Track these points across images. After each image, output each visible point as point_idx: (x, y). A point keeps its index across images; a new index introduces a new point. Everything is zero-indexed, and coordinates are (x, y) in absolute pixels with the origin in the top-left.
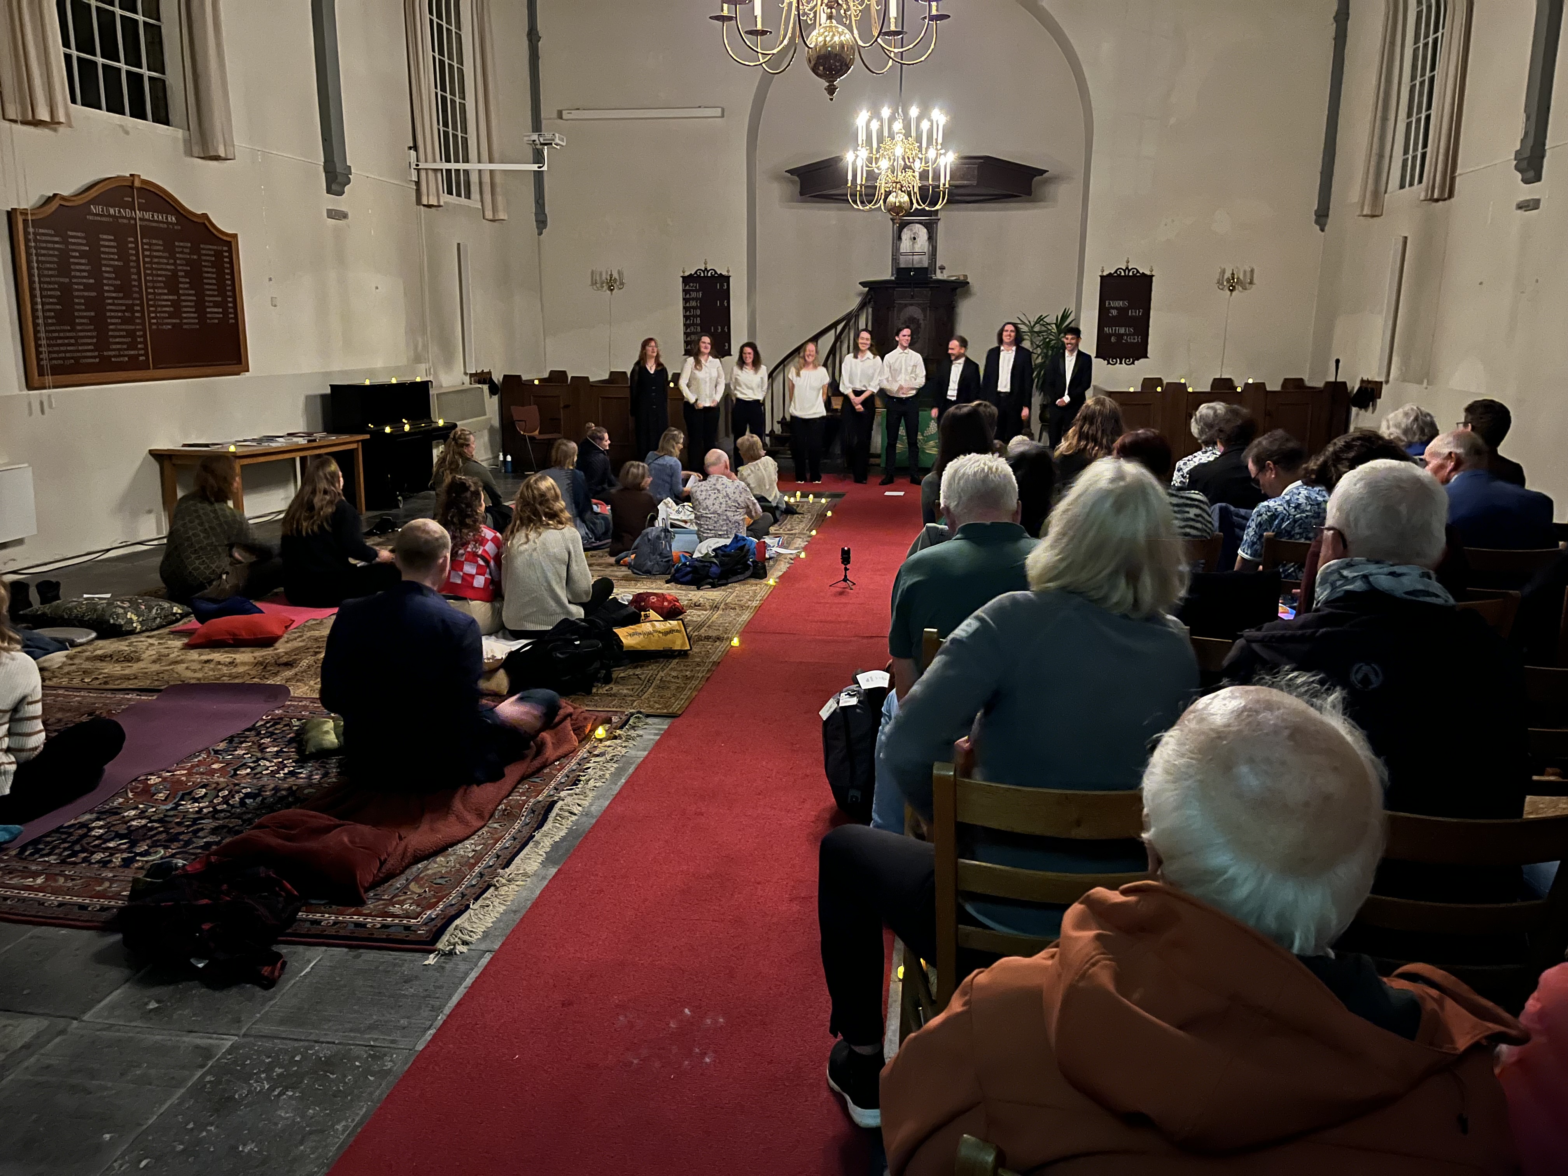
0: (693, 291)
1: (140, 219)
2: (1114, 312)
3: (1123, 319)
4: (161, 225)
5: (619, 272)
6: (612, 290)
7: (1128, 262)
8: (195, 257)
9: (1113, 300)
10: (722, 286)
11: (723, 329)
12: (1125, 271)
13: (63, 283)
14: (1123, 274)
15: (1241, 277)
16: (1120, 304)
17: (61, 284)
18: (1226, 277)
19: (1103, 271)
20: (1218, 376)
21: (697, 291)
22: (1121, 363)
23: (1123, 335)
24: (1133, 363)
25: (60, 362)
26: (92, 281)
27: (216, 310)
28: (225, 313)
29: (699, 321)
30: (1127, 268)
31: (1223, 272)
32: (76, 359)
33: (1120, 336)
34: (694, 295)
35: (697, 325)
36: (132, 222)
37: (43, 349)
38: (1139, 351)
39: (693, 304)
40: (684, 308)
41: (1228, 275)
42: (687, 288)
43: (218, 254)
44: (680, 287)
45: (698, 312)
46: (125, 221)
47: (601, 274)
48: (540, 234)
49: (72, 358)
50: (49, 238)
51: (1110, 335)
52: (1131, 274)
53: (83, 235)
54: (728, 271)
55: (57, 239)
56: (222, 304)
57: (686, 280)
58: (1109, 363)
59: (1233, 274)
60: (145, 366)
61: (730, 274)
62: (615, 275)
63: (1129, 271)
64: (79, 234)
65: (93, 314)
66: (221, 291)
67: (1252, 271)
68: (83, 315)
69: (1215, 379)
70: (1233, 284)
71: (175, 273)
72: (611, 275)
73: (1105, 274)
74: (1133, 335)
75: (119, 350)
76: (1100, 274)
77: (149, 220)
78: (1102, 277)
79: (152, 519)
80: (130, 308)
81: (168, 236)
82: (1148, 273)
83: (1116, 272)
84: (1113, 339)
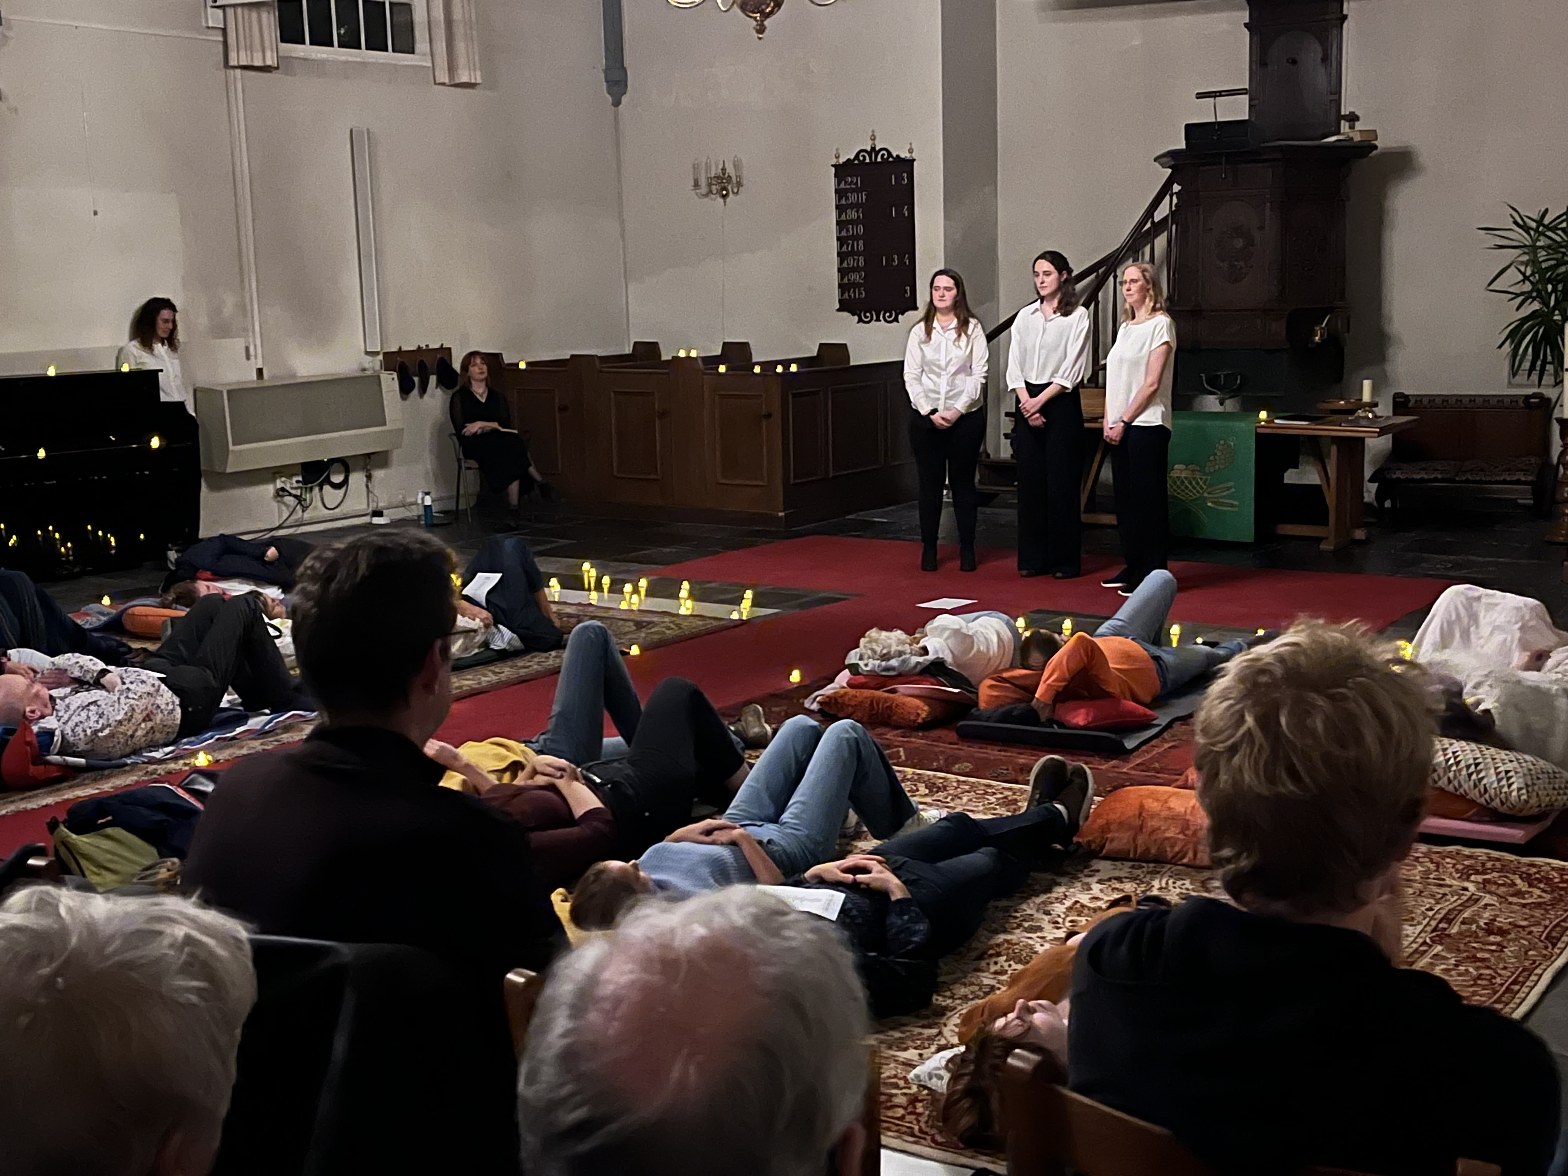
0: (852, 191)
5: (737, 163)
6: (724, 197)
10: (899, 179)
11: (901, 260)
21: (857, 190)
29: (861, 247)
34: (853, 198)
35: (859, 253)
39: (853, 215)
40: (838, 223)
42: (842, 186)
44: (831, 183)
45: (861, 229)
47: (707, 167)
48: (617, 103)
54: (911, 151)
57: (842, 170)
61: (914, 156)
62: (730, 170)
72: (724, 169)
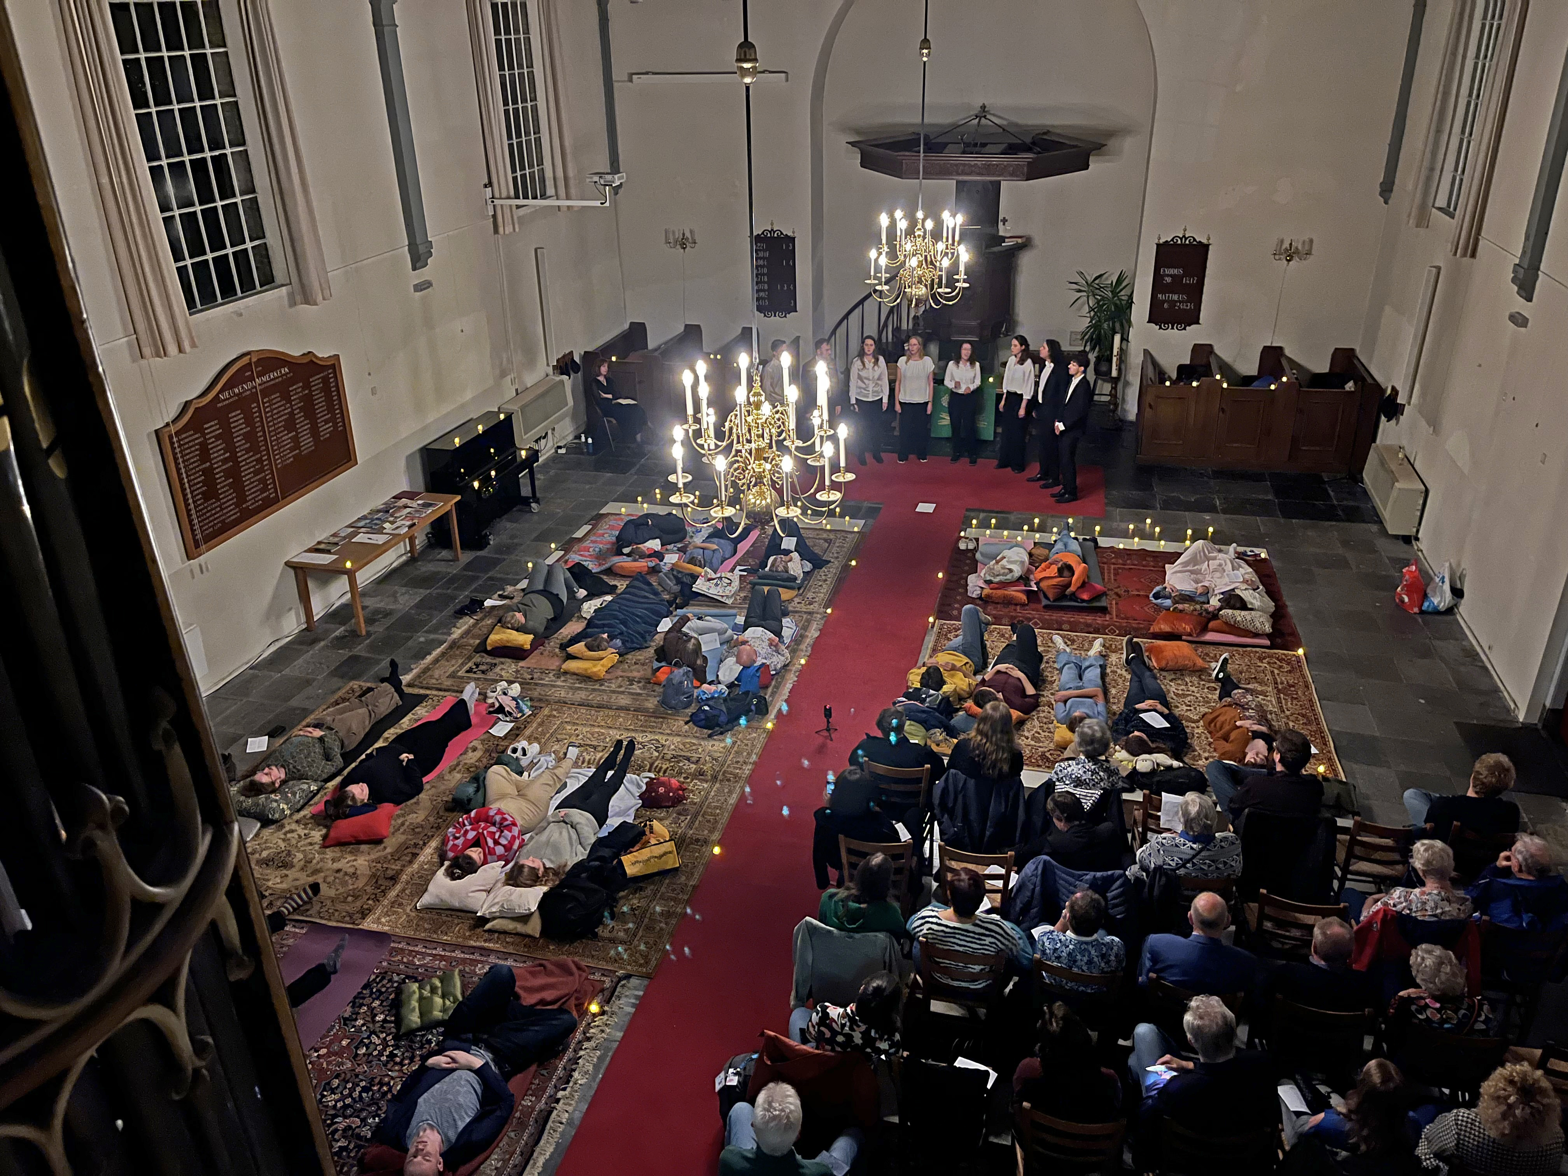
0: (761, 250)
1: (260, 385)
2: (1168, 280)
3: (1176, 286)
4: (277, 380)
5: (691, 232)
6: (684, 248)
7: (1185, 230)
8: (307, 392)
9: (1168, 267)
10: (788, 246)
11: (789, 287)
12: (1181, 239)
13: (205, 468)
14: (1179, 242)
15: (1300, 247)
16: (1175, 271)
17: (203, 470)
18: (1284, 247)
19: (1159, 239)
20: (1269, 344)
21: (764, 251)
22: (1173, 328)
23: (1176, 302)
24: (1185, 329)
25: (211, 529)
26: (228, 454)
27: (327, 426)
28: (335, 425)
29: (766, 279)
30: (1184, 236)
31: (1282, 242)
32: (223, 522)
33: (1173, 303)
34: (761, 254)
35: (764, 282)
36: (254, 390)
37: (196, 527)
38: (1193, 318)
39: (761, 262)
41: (1286, 245)
42: (755, 248)
43: (325, 380)
45: (766, 270)
46: (248, 393)
47: (674, 232)
48: (616, 194)
49: (218, 523)
50: (190, 438)
51: (1164, 302)
52: (1187, 242)
53: (216, 422)
55: (197, 436)
56: (333, 420)
57: (754, 241)
58: (1160, 328)
59: (1291, 244)
60: (276, 501)
62: (688, 234)
63: (1186, 239)
64: (212, 423)
65: (231, 480)
66: (330, 409)
67: (1311, 241)
68: (223, 484)
69: (1265, 347)
70: (1290, 255)
71: (292, 414)
72: (684, 234)
73: (1161, 241)
74: (1187, 302)
75: (254, 498)
76: (1157, 241)
77: (268, 382)
78: (1158, 245)
79: (293, 613)
80: (260, 461)
81: (282, 389)
82: (1205, 241)
83: (1172, 240)
84: (1166, 306)
